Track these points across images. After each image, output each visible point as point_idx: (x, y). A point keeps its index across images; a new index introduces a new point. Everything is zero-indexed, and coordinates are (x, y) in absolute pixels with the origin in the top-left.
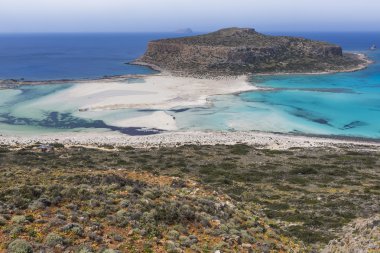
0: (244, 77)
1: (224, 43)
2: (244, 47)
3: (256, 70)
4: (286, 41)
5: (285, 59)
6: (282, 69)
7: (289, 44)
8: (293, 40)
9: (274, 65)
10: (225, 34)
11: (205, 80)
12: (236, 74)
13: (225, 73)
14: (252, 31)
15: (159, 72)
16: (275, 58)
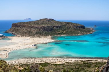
0: (50, 37)
1: (42, 24)
2: (49, 25)
3: (54, 34)
4: (65, 23)
5: (65, 30)
6: (64, 34)
7: (66, 25)
8: (68, 23)
9: (61, 32)
10: (43, 21)
11: (34, 38)
12: (46, 36)
13: (42, 35)
14: (53, 19)
15: (16, 35)
16: (61, 30)
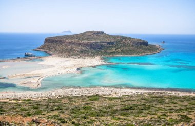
0: (99, 57)
1: (87, 39)
2: (98, 41)
3: (105, 53)
4: (120, 39)
5: (120, 48)
6: (118, 53)
8: (124, 38)
9: (114, 50)
10: (88, 34)
11: (77, 59)
12: (94, 56)
13: (88, 55)
14: (102, 33)
15: (51, 55)
16: (115, 47)
